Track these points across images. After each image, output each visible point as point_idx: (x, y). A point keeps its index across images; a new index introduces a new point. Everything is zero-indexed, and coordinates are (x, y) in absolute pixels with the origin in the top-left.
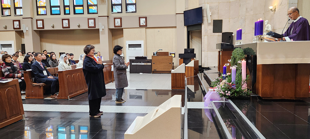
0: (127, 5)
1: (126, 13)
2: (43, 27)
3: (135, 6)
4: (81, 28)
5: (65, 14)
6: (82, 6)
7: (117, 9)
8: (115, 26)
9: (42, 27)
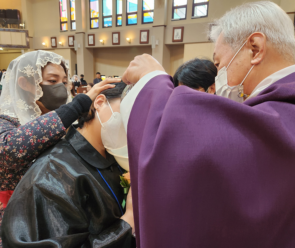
0: (194, 5)
1: (192, 19)
2: (94, 45)
3: (206, 6)
4: (132, 44)
5: (117, 26)
6: (136, 13)
7: (180, 14)
8: (174, 41)
9: (93, 43)
